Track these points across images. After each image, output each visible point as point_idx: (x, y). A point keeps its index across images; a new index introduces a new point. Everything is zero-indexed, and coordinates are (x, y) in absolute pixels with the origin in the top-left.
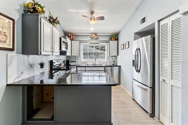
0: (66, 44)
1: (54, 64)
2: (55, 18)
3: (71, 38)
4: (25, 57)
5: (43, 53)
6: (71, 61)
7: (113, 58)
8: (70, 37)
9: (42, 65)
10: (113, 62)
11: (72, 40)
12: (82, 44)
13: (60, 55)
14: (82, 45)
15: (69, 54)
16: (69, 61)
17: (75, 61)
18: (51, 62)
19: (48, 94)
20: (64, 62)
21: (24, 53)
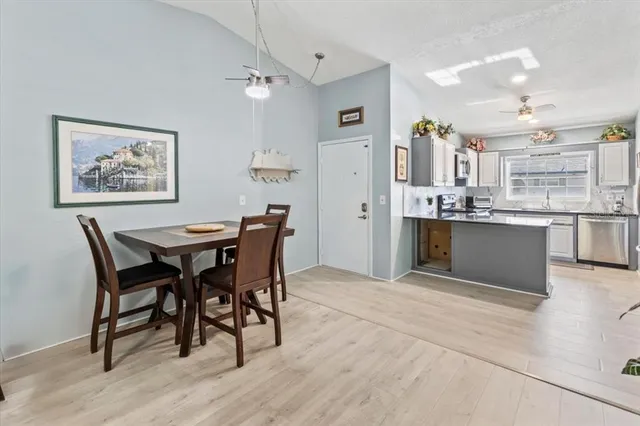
0: (467, 163)
1: (445, 202)
2: (446, 125)
3: (479, 146)
4: (414, 188)
5: (435, 184)
6: (477, 199)
7: (615, 191)
8: (476, 145)
9: (430, 201)
10: (616, 206)
11: (478, 151)
12: (507, 158)
13: (456, 185)
14: (509, 160)
15: (473, 182)
16: (472, 198)
17: (488, 200)
18: (440, 199)
19: (437, 247)
20: (461, 200)
21: (414, 183)
